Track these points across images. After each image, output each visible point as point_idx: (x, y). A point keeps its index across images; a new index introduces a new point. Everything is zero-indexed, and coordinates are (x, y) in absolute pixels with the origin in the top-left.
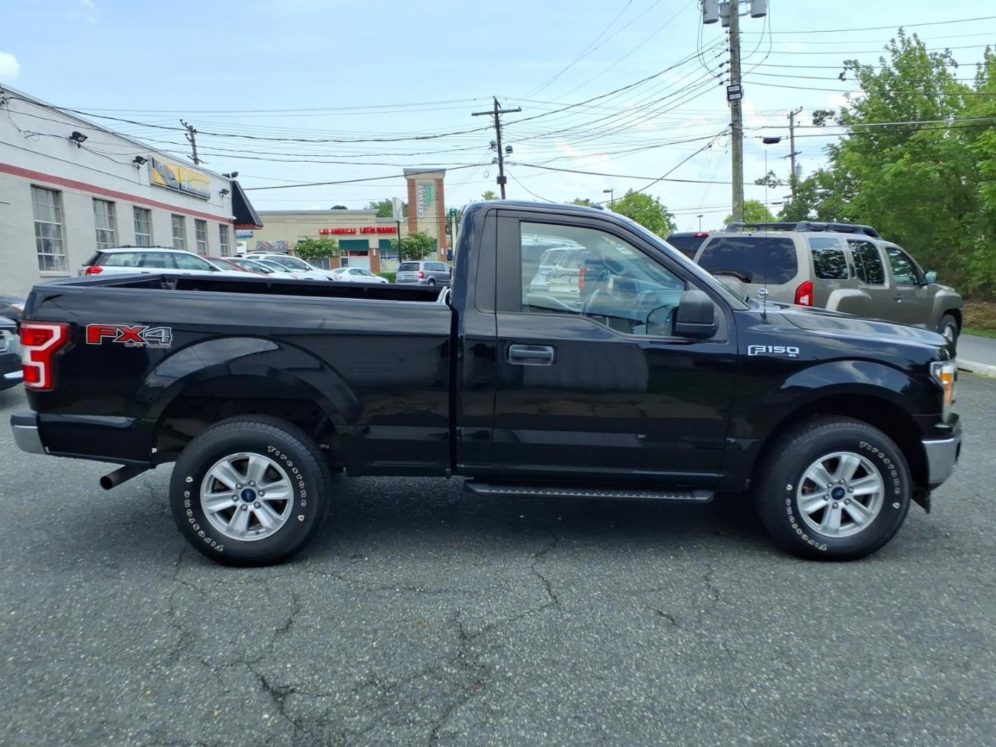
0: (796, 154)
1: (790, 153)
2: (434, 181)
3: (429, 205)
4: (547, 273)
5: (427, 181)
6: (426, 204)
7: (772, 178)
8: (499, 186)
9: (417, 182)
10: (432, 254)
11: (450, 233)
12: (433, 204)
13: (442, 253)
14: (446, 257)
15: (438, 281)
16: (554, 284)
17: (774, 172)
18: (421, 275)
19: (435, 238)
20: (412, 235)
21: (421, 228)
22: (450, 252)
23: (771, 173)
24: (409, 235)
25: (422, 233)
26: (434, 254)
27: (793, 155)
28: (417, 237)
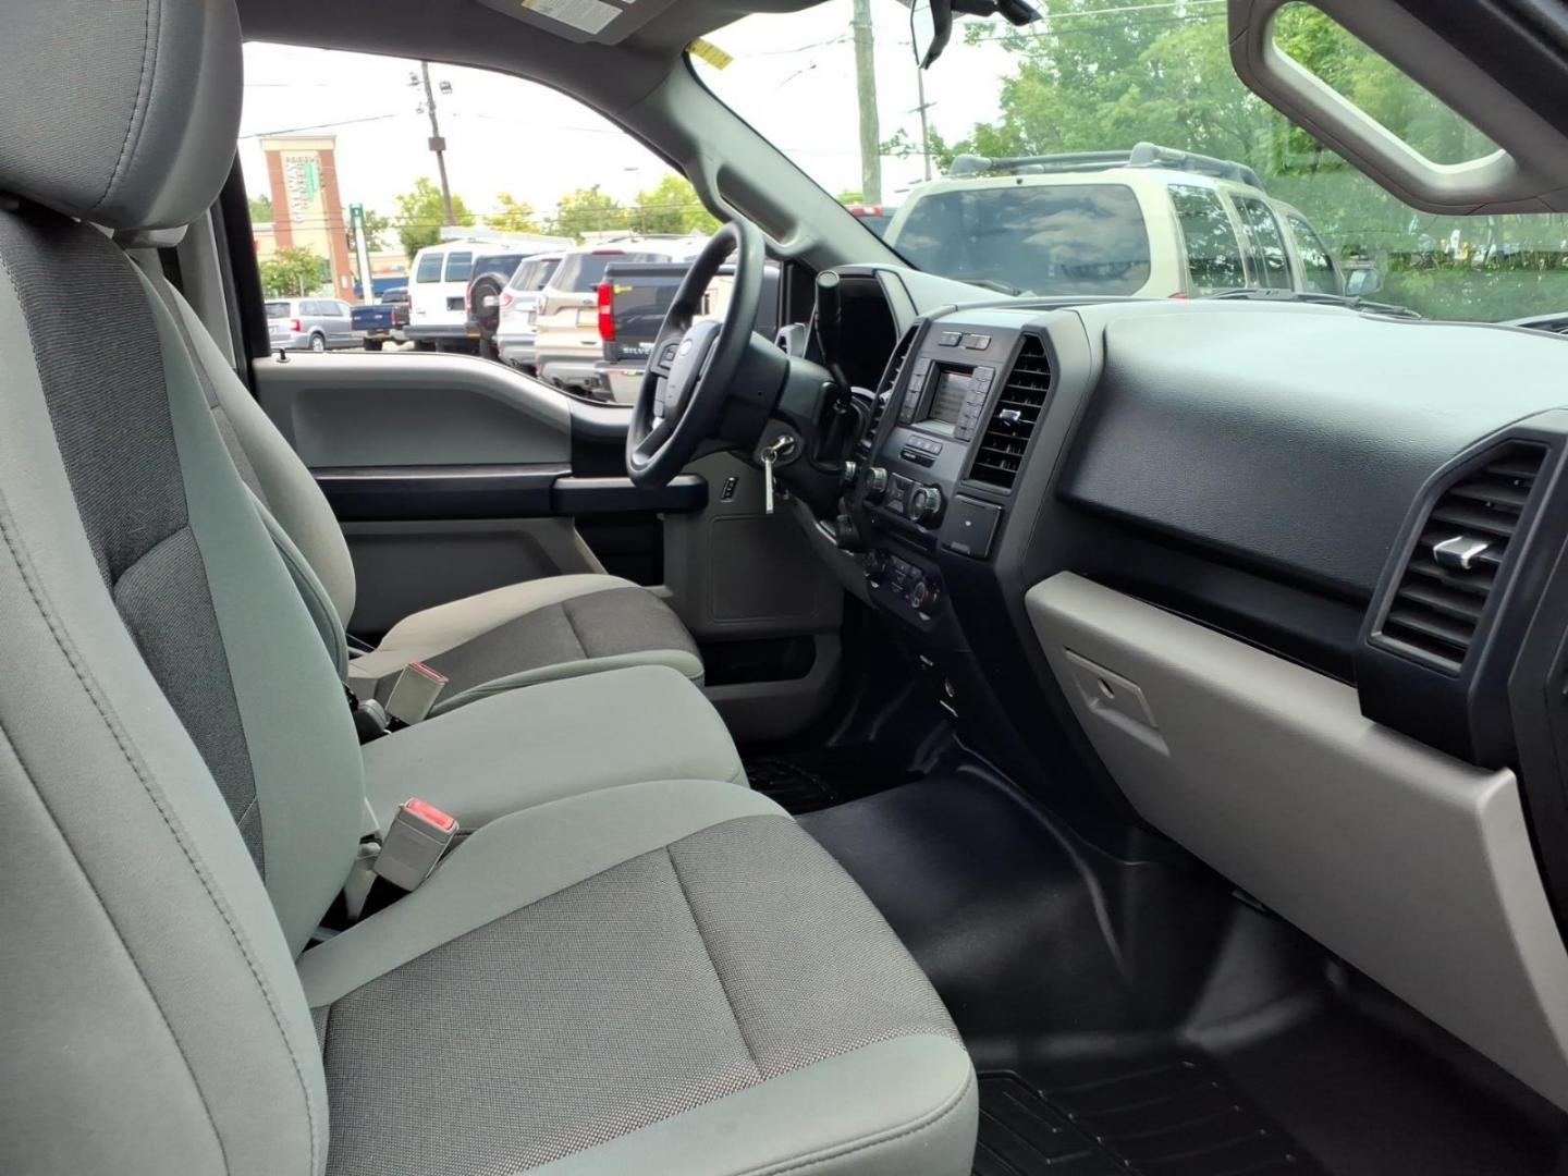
0: (927, 106)
1: (918, 106)
2: (316, 153)
3: (310, 199)
4: (529, 306)
5: (303, 155)
6: (305, 196)
7: (903, 139)
8: (435, 153)
9: (284, 156)
10: (325, 286)
11: (356, 250)
12: (318, 197)
13: (345, 284)
14: (352, 292)
15: (330, 336)
16: (545, 330)
17: (906, 131)
18: (294, 325)
19: (327, 257)
20: (282, 254)
21: (300, 239)
22: (359, 283)
23: (902, 131)
24: (276, 253)
25: (303, 249)
26: (329, 288)
27: (922, 109)
28: (291, 257)
